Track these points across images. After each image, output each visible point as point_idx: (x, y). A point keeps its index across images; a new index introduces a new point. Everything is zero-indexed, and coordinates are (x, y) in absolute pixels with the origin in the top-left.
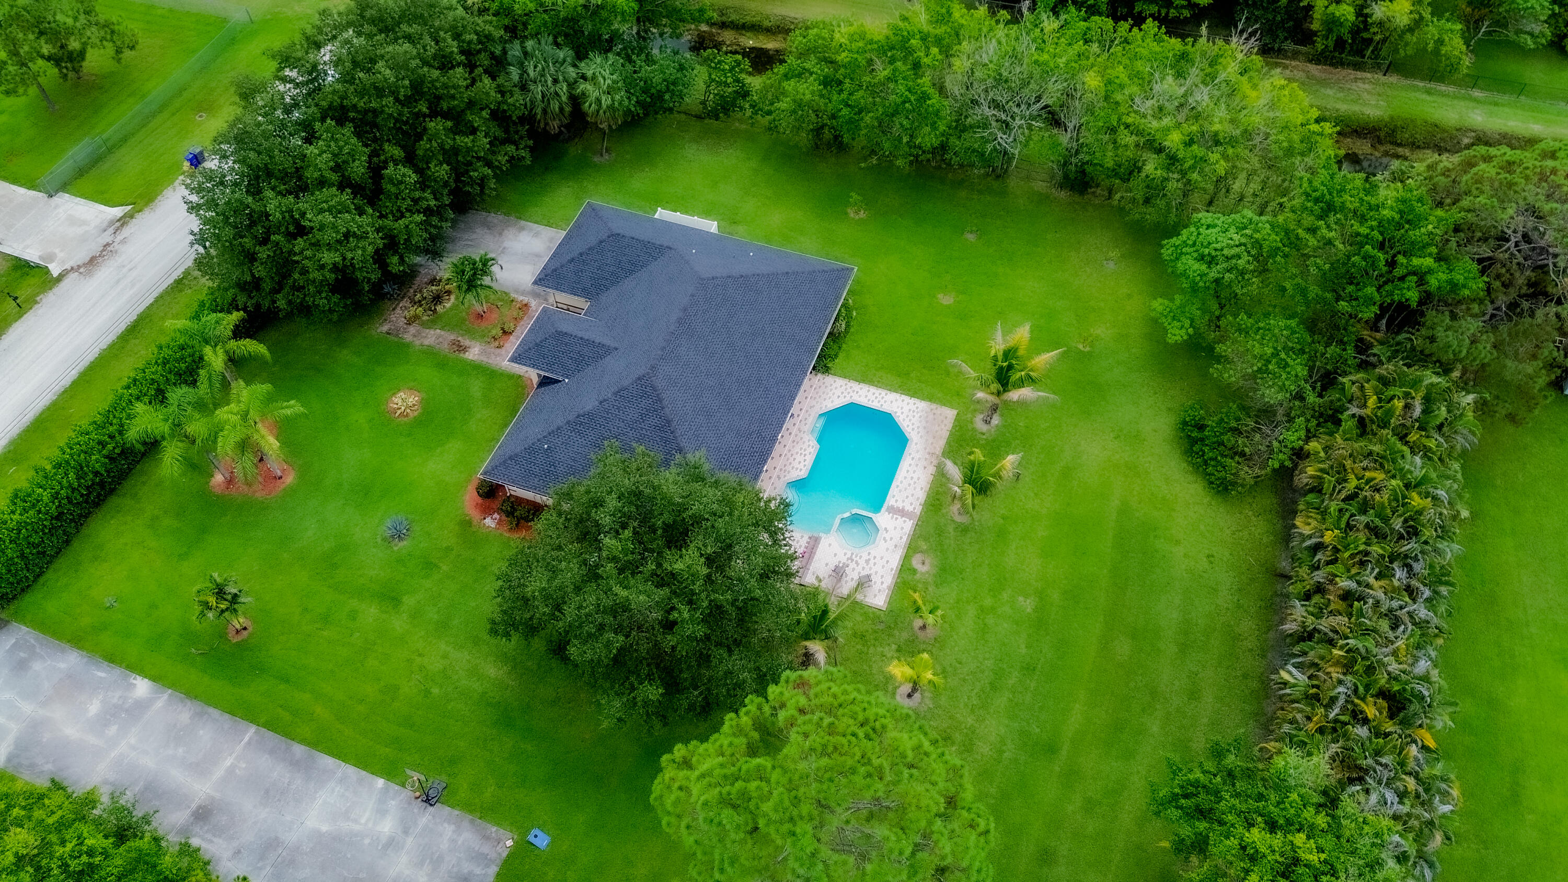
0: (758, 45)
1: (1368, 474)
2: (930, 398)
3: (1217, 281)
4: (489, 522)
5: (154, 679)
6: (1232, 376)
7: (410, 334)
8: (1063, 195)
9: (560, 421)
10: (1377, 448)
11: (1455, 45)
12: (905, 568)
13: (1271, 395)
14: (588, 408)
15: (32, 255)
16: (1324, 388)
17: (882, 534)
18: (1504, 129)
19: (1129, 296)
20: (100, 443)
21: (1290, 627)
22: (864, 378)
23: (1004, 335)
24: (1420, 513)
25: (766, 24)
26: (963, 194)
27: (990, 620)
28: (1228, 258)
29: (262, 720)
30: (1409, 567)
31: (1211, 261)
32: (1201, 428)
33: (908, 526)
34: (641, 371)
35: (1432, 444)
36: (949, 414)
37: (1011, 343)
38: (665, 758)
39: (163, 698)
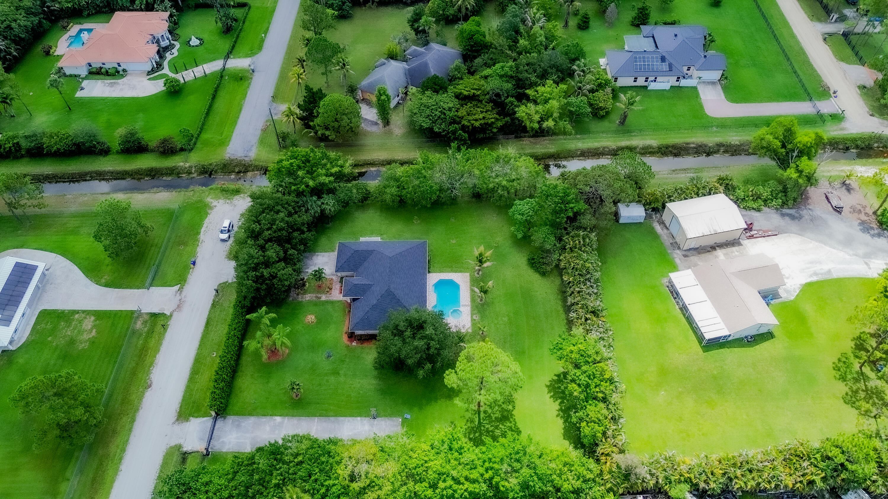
0: (359, 171)
1: (575, 262)
2: (461, 272)
3: (526, 220)
4: (353, 344)
5: (280, 416)
6: (537, 244)
7: (300, 298)
8: (474, 199)
9: (367, 309)
10: (575, 254)
11: (569, 127)
12: (473, 320)
13: (548, 247)
14: (375, 303)
15: (156, 310)
16: (560, 241)
17: (463, 313)
18: (588, 147)
19: (503, 226)
20: (231, 358)
21: (569, 303)
22: (441, 272)
23: (477, 250)
24: (589, 267)
25: (360, 163)
26: (445, 207)
27: (498, 326)
28: (527, 214)
29: (318, 415)
30: (590, 281)
31: (523, 215)
32: (533, 259)
33: (469, 308)
34: (386, 288)
35: (587, 249)
36: (468, 274)
37: (479, 252)
38: (445, 375)
39: (286, 419)
